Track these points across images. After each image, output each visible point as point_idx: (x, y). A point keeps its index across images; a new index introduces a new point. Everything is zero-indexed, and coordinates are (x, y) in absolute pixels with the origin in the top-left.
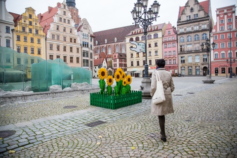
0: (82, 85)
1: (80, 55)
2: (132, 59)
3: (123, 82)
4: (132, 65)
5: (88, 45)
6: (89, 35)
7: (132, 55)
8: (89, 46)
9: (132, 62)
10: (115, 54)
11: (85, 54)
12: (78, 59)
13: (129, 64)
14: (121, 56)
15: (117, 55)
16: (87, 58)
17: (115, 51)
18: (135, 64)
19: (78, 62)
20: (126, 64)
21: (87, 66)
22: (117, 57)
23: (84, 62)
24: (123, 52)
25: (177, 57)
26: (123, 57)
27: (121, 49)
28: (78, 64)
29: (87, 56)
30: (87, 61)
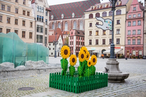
0: (37, 64)
1: (33, 30)
2: (90, 37)
3: (88, 63)
4: (90, 43)
5: (43, 19)
6: (45, 8)
7: (91, 32)
8: (44, 21)
9: (90, 40)
10: (72, 31)
11: (39, 29)
12: (31, 34)
13: (87, 42)
14: (79, 33)
15: (74, 32)
16: (41, 34)
17: (72, 27)
18: (94, 42)
19: (31, 37)
20: (84, 43)
21: (41, 42)
22: (74, 34)
23: (37, 38)
24: (81, 28)
25: (142, 37)
26: (81, 34)
27: (79, 26)
28: (31, 40)
29: (42, 32)
30: (41, 37)
